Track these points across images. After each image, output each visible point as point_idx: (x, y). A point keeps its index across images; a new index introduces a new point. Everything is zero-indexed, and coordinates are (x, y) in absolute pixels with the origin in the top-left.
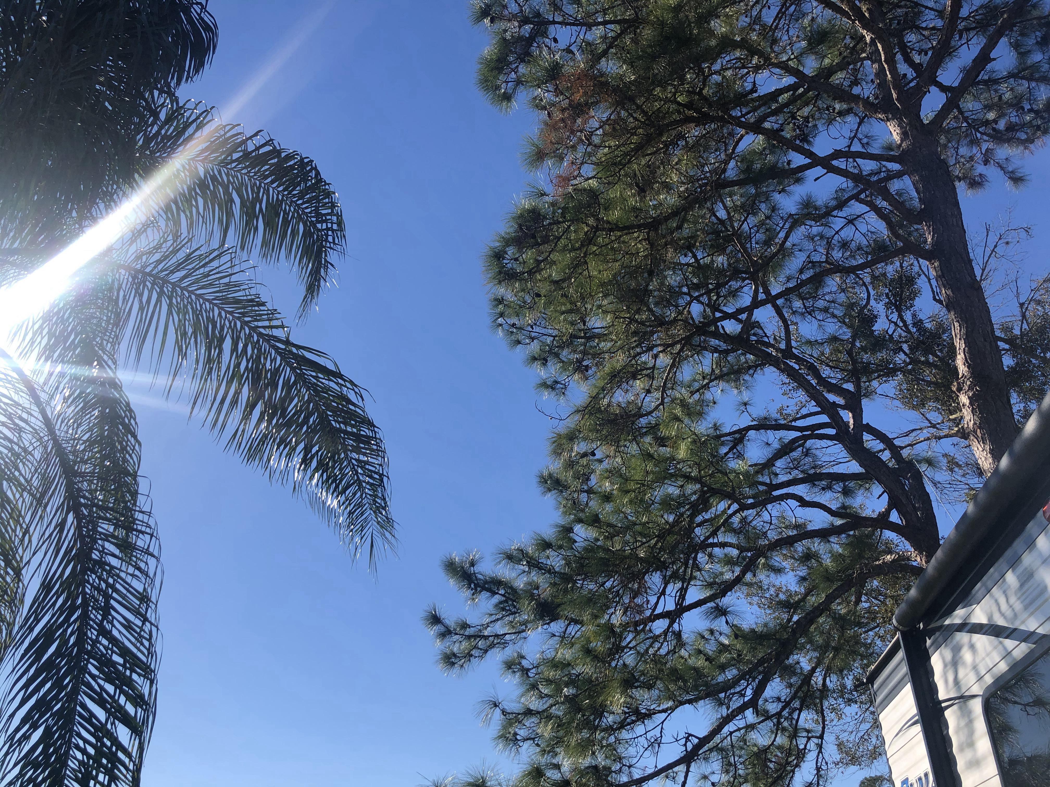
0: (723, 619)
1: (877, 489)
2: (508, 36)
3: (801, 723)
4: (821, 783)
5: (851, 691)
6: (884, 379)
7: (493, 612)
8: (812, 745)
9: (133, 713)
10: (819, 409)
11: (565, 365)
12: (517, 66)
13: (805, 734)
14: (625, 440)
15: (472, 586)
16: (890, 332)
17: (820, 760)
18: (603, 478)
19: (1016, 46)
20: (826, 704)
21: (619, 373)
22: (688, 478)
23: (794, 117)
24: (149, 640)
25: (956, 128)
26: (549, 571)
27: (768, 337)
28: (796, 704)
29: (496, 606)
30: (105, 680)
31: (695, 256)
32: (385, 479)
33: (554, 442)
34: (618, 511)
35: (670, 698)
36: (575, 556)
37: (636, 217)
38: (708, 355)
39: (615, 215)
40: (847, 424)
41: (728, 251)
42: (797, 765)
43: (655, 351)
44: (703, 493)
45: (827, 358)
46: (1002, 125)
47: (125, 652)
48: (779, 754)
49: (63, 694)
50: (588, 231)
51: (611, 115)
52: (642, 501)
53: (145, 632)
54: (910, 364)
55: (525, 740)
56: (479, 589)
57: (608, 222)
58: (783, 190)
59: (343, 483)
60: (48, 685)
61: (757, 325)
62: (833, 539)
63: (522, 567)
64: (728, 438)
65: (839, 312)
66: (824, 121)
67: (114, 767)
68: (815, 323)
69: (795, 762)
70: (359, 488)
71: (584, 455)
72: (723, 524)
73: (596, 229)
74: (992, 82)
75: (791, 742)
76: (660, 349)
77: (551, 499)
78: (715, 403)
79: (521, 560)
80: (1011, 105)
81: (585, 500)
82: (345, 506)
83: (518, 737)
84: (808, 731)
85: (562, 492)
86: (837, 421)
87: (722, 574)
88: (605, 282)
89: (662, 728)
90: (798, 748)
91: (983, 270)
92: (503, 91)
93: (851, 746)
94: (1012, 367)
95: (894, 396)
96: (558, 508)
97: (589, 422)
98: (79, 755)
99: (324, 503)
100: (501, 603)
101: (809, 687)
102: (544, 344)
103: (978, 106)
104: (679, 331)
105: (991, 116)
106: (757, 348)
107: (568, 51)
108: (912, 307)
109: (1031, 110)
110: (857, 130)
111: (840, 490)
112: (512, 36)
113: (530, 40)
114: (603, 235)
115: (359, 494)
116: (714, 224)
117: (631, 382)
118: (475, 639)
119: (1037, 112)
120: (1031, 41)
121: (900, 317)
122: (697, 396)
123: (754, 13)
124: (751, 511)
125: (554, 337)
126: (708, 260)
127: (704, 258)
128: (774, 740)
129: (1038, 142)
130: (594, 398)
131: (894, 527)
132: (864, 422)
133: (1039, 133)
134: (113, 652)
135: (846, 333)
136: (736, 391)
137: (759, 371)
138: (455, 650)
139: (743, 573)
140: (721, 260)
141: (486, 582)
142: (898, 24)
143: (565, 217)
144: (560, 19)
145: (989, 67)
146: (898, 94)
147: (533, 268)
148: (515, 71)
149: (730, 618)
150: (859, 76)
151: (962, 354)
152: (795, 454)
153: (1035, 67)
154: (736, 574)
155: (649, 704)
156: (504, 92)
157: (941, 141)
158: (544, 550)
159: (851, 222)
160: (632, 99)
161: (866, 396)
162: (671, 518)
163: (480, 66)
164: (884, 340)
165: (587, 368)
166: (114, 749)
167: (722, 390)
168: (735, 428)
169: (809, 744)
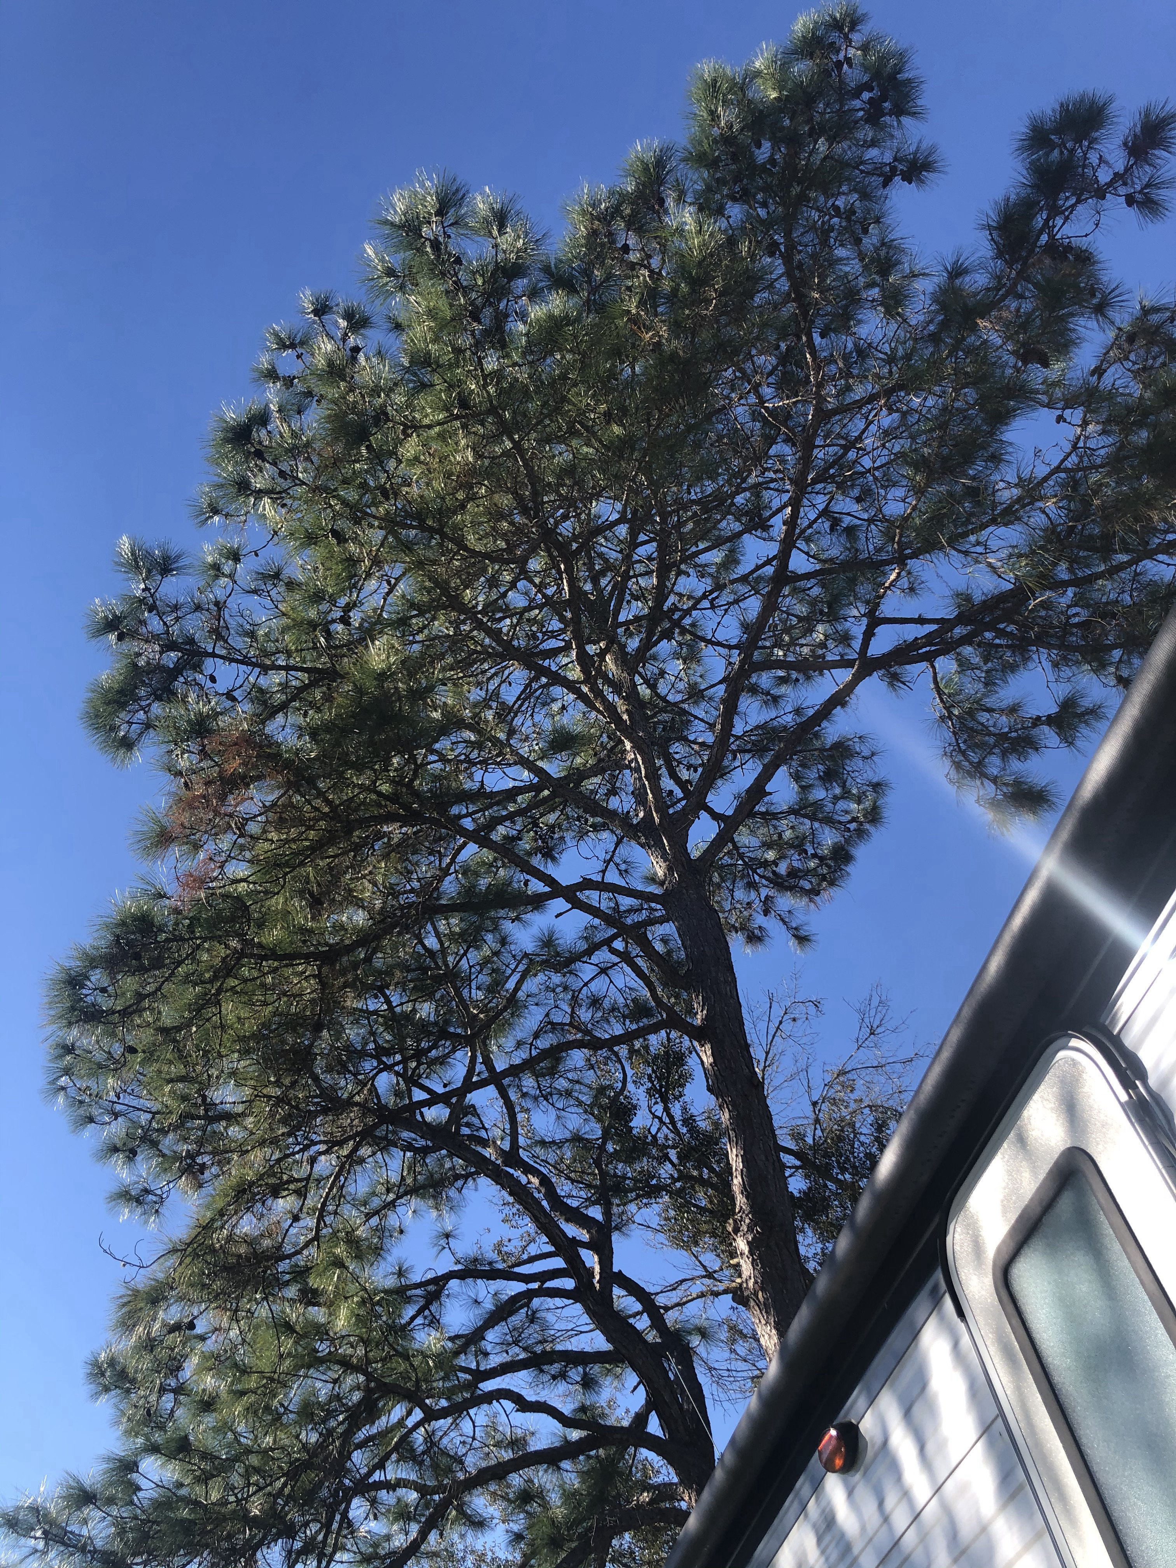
1: (631, 1378)
2: (142, 663)
6: (644, 1201)
10: (553, 1249)
11: (167, 1160)
12: (149, 705)
14: (250, 1301)
16: (654, 1131)
18: (203, 1369)
19: (797, 777)
21: (250, 1187)
22: (346, 1364)
23: (535, 824)
25: (731, 865)
26: (83, 1550)
27: (486, 1130)
31: (388, 1002)
33: (124, 1305)
34: (225, 1427)
36: (135, 1518)
37: (304, 942)
38: (397, 1153)
39: (274, 935)
40: (590, 1272)
41: (438, 995)
43: (314, 1149)
44: (368, 1391)
45: (568, 1167)
46: (782, 868)
50: (227, 956)
51: (279, 798)
52: (267, 1408)
54: (678, 1180)
57: (260, 945)
58: (517, 919)
61: (472, 1110)
62: (566, 1465)
64: (418, 1292)
65: (586, 1099)
66: (573, 834)
68: (553, 1113)
71: (176, 1328)
72: (396, 1448)
73: (239, 955)
74: (770, 816)
76: (322, 1147)
77: (106, 1405)
78: (401, 1232)
79: (33, 1529)
80: (792, 846)
81: (170, 1405)
85: (128, 1391)
86: (576, 1268)
87: (388, 1538)
88: (245, 1036)
91: (767, 1053)
92: (122, 733)
94: (804, 1192)
95: (658, 1228)
96: (118, 1423)
97: (191, 1270)
102: (136, 1124)
103: (755, 842)
104: (351, 1120)
105: (771, 855)
106: (468, 1148)
107: (229, 696)
108: (681, 1096)
109: (815, 856)
110: (614, 852)
111: (579, 1379)
112: (148, 663)
113: (175, 672)
114: (250, 963)
116: (420, 955)
117: (269, 1202)
119: (822, 859)
120: (812, 774)
121: (667, 1110)
122: (374, 1221)
123: (491, 687)
124: (442, 1421)
125: (154, 1114)
126: (408, 1007)
127: (402, 1004)
129: (825, 895)
130: (204, 1228)
131: (653, 1443)
132: (615, 1270)
133: (824, 884)
135: (594, 1130)
136: (434, 1213)
137: (470, 1182)
139: (423, 1535)
140: (426, 1010)
142: (664, 729)
143: (193, 932)
144: (223, 652)
145: (766, 799)
146: (660, 819)
147: (130, 1006)
148: (146, 710)
150: (618, 785)
151: (739, 1178)
152: (518, 1319)
153: (818, 805)
154: (412, 1537)
156: (124, 736)
157: (714, 880)
158: (79, 1508)
159: (603, 971)
160: (312, 782)
161: (618, 1228)
162: (314, 1438)
163: (90, 694)
164: (645, 1143)
165: (203, 1167)
167: (414, 1212)
168: (430, 1275)
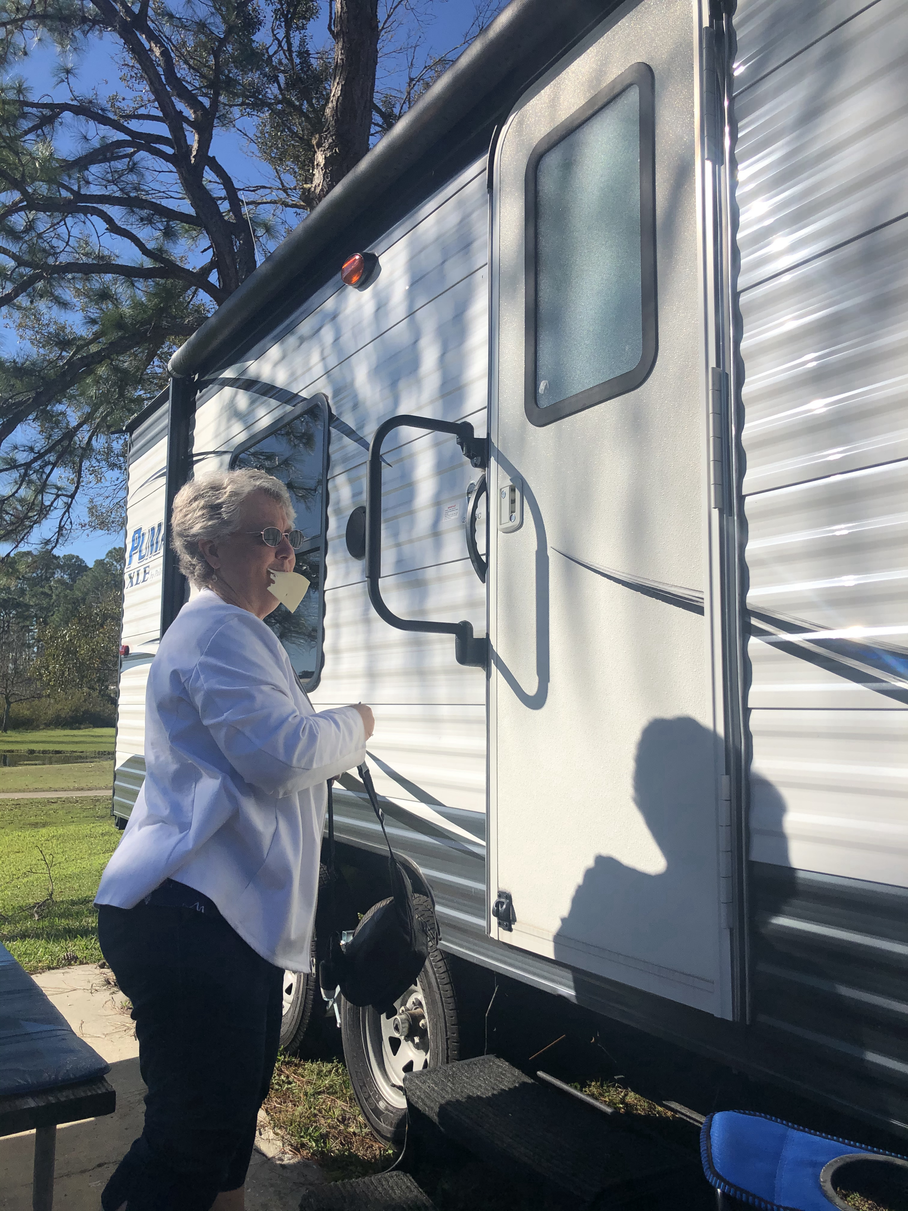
1: (205, 241)
4: (60, 541)
5: (118, 456)
6: (248, 110)
8: (60, 503)
10: (161, 114)
13: (54, 491)
16: (271, 51)
17: (65, 519)
20: (86, 464)
28: (52, 458)
40: (189, 149)
42: (38, 522)
45: (189, 53)
48: (19, 507)
54: (280, 102)
62: (138, 283)
64: (34, 110)
69: (36, 518)
75: (36, 496)
84: (59, 489)
86: (178, 140)
90: (42, 503)
91: (389, 16)
93: (103, 511)
95: (254, 138)
101: (70, 442)
108: (303, 28)
111: (162, 228)
121: (287, 36)
128: (16, 492)
131: (210, 289)
132: (211, 153)
135: (218, 26)
136: (59, 49)
137: (96, 32)
139: (16, 292)
151: (335, 103)
152: (118, 164)
154: (7, 291)
164: (261, 59)
167: (39, 40)
168: (46, 100)
169: (56, 501)
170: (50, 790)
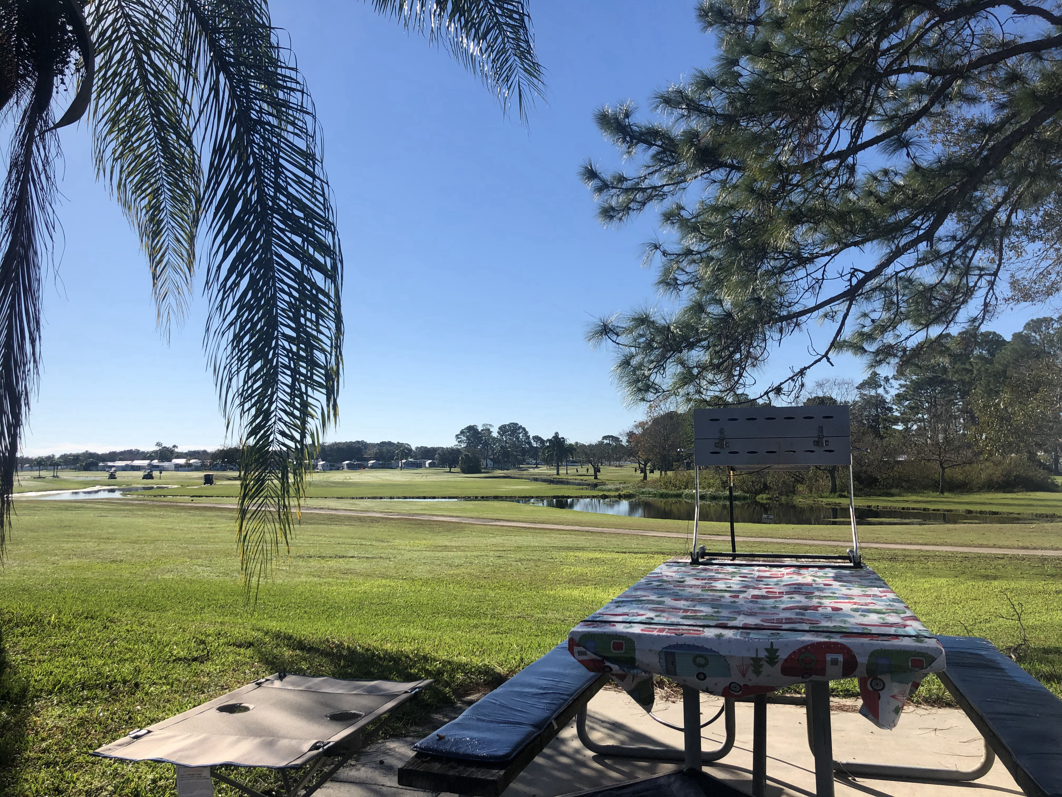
0: (905, 151)
3: (975, 262)
4: (986, 317)
5: (1038, 227)
7: (650, 164)
8: (983, 283)
9: (323, 261)
13: (977, 272)
15: (628, 139)
17: (989, 296)
20: (1006, 241)
24: (323, 195)
26: (710, 114)
28: (974, 242)
29: (654, 156)
30: (292, 233)
32: (526, 18)
35: (834, 241)
36: (740, 93)
42: (964, 302)
47: (303, 207)
48: (946, 292)
49: (258, 247)
52: (821, 21)
53: (317, 188)
55: (685, 284)
56: (634, 141)
59: (482, 28)
60: (243, 240)
63: (680, 111)
67: (318, 307)
69: (961, 299)
70: (500, 32)
75: (961, 280)
77: (712, 34)
81: (752, 33)
82: (487, 53)
83: (679, 282)
84: (981, 269)
85: (725, 25)
87: (906, 105)
89: (824, 270)
90: (968, 286)
93: (1026, 283)
98: (286, 298)
99: (466, 51)
100: (658, 153)
101: (990, 224)
115: (500, 39)
118: (633, 192)
128: (943, 279)
134: (293, 207)
138: (613, 204)
139: (932, 102)
141: (642, 134)
149: (912, 150)
154: (923, 104)
155: (812, 248)
158: (705, 89)
166: (314, 292)
169: (980, 281)
170: (994, 546)
